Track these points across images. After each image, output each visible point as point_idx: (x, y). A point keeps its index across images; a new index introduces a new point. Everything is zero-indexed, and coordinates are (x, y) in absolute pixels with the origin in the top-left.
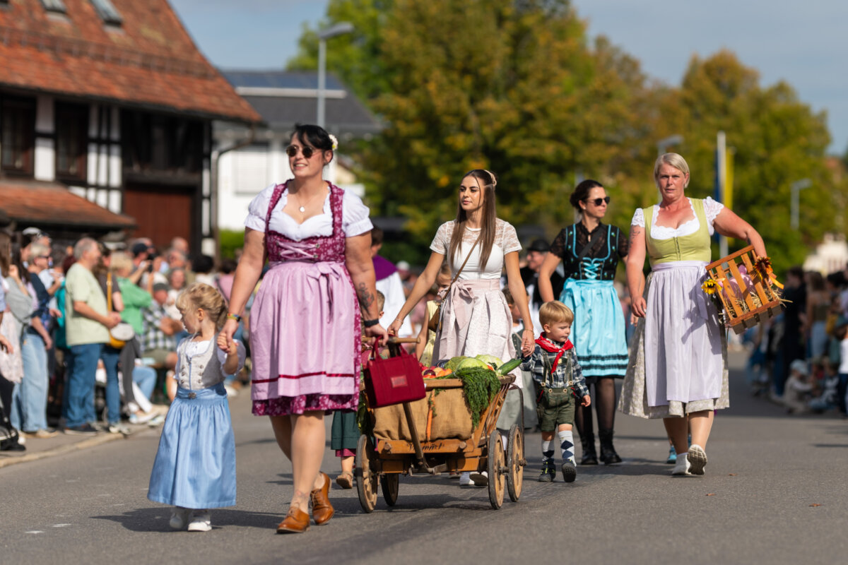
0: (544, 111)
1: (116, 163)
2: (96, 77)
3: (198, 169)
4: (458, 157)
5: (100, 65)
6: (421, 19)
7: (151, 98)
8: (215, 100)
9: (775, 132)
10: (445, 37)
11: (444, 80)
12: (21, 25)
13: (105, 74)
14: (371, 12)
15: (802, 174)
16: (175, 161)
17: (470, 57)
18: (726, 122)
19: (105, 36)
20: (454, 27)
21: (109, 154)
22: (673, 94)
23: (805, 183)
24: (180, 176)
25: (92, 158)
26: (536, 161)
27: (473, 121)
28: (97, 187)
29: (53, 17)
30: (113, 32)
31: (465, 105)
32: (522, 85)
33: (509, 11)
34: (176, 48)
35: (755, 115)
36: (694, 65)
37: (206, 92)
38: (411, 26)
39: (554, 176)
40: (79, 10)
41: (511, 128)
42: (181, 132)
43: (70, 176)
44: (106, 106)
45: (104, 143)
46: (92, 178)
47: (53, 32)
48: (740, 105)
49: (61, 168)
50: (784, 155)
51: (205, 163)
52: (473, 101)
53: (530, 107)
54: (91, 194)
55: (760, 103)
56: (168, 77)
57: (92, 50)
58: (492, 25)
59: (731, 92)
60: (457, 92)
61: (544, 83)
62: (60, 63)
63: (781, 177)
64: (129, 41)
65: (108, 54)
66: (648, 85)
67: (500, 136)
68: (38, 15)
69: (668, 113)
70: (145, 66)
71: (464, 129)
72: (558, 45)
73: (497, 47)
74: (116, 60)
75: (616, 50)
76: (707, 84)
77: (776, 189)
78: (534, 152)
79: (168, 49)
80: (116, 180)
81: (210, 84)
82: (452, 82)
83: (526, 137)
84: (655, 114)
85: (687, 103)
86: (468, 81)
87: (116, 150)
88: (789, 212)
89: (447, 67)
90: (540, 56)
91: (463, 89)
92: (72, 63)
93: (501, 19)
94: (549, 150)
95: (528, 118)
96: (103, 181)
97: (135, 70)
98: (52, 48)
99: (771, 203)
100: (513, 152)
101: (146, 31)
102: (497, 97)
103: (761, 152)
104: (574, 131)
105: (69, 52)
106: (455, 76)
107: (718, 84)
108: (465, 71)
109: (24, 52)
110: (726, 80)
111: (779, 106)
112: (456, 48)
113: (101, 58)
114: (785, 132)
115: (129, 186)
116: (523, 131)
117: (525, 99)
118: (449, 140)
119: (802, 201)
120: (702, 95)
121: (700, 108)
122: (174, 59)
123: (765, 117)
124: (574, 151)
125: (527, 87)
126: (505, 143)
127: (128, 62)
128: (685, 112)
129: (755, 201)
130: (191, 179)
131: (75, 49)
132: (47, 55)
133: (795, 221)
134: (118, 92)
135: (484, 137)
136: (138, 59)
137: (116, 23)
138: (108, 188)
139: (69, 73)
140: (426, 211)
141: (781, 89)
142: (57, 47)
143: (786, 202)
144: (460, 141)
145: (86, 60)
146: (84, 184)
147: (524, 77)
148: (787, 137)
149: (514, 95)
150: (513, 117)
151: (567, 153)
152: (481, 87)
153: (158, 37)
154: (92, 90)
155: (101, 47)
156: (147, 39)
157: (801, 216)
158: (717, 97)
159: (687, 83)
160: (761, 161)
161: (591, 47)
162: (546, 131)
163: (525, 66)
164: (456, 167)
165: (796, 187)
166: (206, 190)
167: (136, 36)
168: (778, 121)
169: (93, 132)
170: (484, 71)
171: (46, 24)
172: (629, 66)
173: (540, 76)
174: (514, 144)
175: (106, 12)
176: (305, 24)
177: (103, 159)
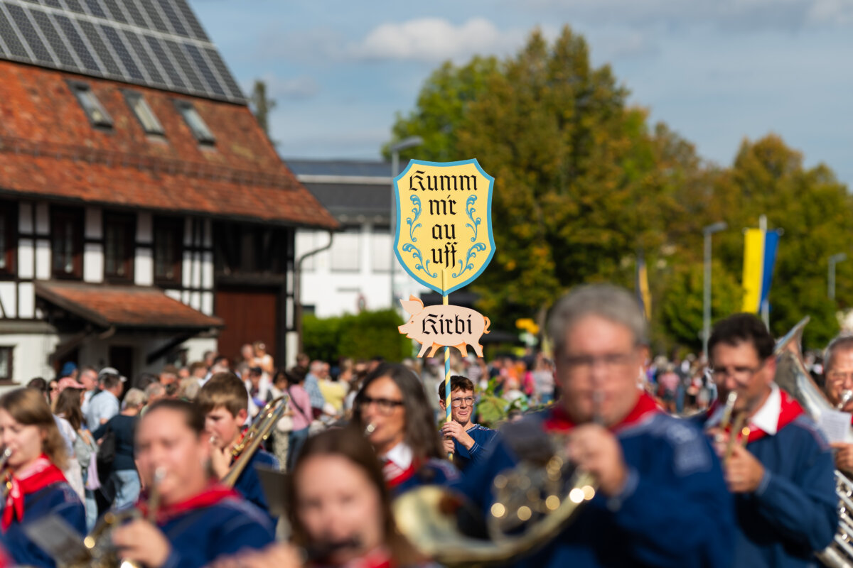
0: (600, 203)
1: (208, 268)
2: (190, 193)
3: (283, 271)
4: (524, 244)
5: (194, 182)
6: (490, 122)
7: (239, 210)
8: (297, 210)
9: (815, 211)
10: (512, 137)
11: (511, 177)
12: (124, 148)
13: (198, 189)
14: (456, 103)
15: (839, 249)
16: (261, 265)
17: (534, 155)
18: (772, 199)
19: (199, 154)
20: (520, 129)
21: (202, 261)
22: (725, 174)
23: (841, 257)
24: (267, 277)
25: (187, 265)
26: (593, 248)
27: (537, 213)
28: (192, 290)
29: (153, 140)
30: (207, 151)
31: (529, 199)
32: (580, 180)
33: (569, 114)
34: (264, 162)
35: (798, 194)
36: (745, 147)
37: (290, 202)
38: (481, 128)
39: (610, 261)
40: (176, 132)
41: (570, 218)
42: (267, 238)
43: (167, 279)
44: (199, 219)
45: (197, 250)
46: (186, 282)
47: (152, 153)
48: (785, 185)
49: (159, 274)
50: (824, 232)
51: (289, 265)
52: (537, 195)
53: (588, 200)
54: (186, 297)
55: (803, 183)
56: (256, 190)
57: (187, 169)
58: (554, 127)
59: (777, 171)
60: (523, 187)
61: (600, 178)
62: (158, 181)
63: (820, 251)
64: (221, 158)
65: (201, 172)
66: (702, 166)
67: (561, 226)
68: (139, 138)
69: (721, 191)
70: (235, 181)
71: (528, 219)
72: (613, 144)
73: (560, 146)
74: (208, 176)
75: (674, 135)
76: (756, 165)
77: (815, 262)
78: (592, 240)
79: (256, 164)
80: (208, 282)
81: (293, 195)
82: (518, 178)
83: (585, 226)
84: (709, 193)
85: (739, 181)
86: (532, 177)
87: (208, 256)
88: (827, 283)
89: (514, 164)
90: (597, 153)
91: (528, 184)
92: (169, 180)
93: (562, 121)
94: (605, 238)
95: (586, 209)
96: (196, 284)
97: (225, 184)
98: (151, 168)
99: (811, 275)
100: (573, 240)
101: (237, 148)
102: (559, 191)
103: (802, 228)
104: (627, 220)
105: (166, 171)
106: (521, 172)
107: (766, 164)
108: (530, 168)
109: (125, 173)
110: (773, 160)
111: (819, 187)
112: (522, 147)
113: (194, 175)
114: (823, 210)
115: (220, 288)
116: (581, 222)
117: (584, 193)
118: (516, 230)
119: (838, 272)
120: (751, 174)
121: (750, 186)
122: (261, 174)
123: (806, 197)
124: (629, 238)
125: (586, 182)
126: (566, 232)
127: (219, 178)
128: (737, 189)
129: (796, 273)
130: (276, 279)
131: (172, 168)
132: (146, 175)
133: (832, 290)
134: (210, 206)
135: (548, 227)
136: (228, 175)
137: (209, 142)
138: (201, 290)
139: (165, 190)
140: (496, 291)
141: (821, 171)
142: (155, 167)
143: (823, 274)
144: (525, 230)
145: (181, 178)
146: (179, 287)
147: (582, 172)
148: (825, 216)
149: (574, 189)
150: (573, 209)
151: (621, 240)
152: (545, 181)
153: (247, 153)
154: (185, 205)
155: (196, 165)
156: (238, 156)
157: (838, 286)
158: (765, 176)
159: (739, 163)
160: (802, 236)
161: (652, 133)
162: (602, 222)
163: (585, 163)
164: (523, 253)
165: (833, 260)
166: (290, 288)
167: (228, 153)
168: (817, 200)
169: (188, 241)
170: (547, 168)
171: (146, 146)
172: (686, 149)
173: (597, 172)
174: (573, 233)
175: (200, 133)
176: (398, 114)
177: (197, 265)
